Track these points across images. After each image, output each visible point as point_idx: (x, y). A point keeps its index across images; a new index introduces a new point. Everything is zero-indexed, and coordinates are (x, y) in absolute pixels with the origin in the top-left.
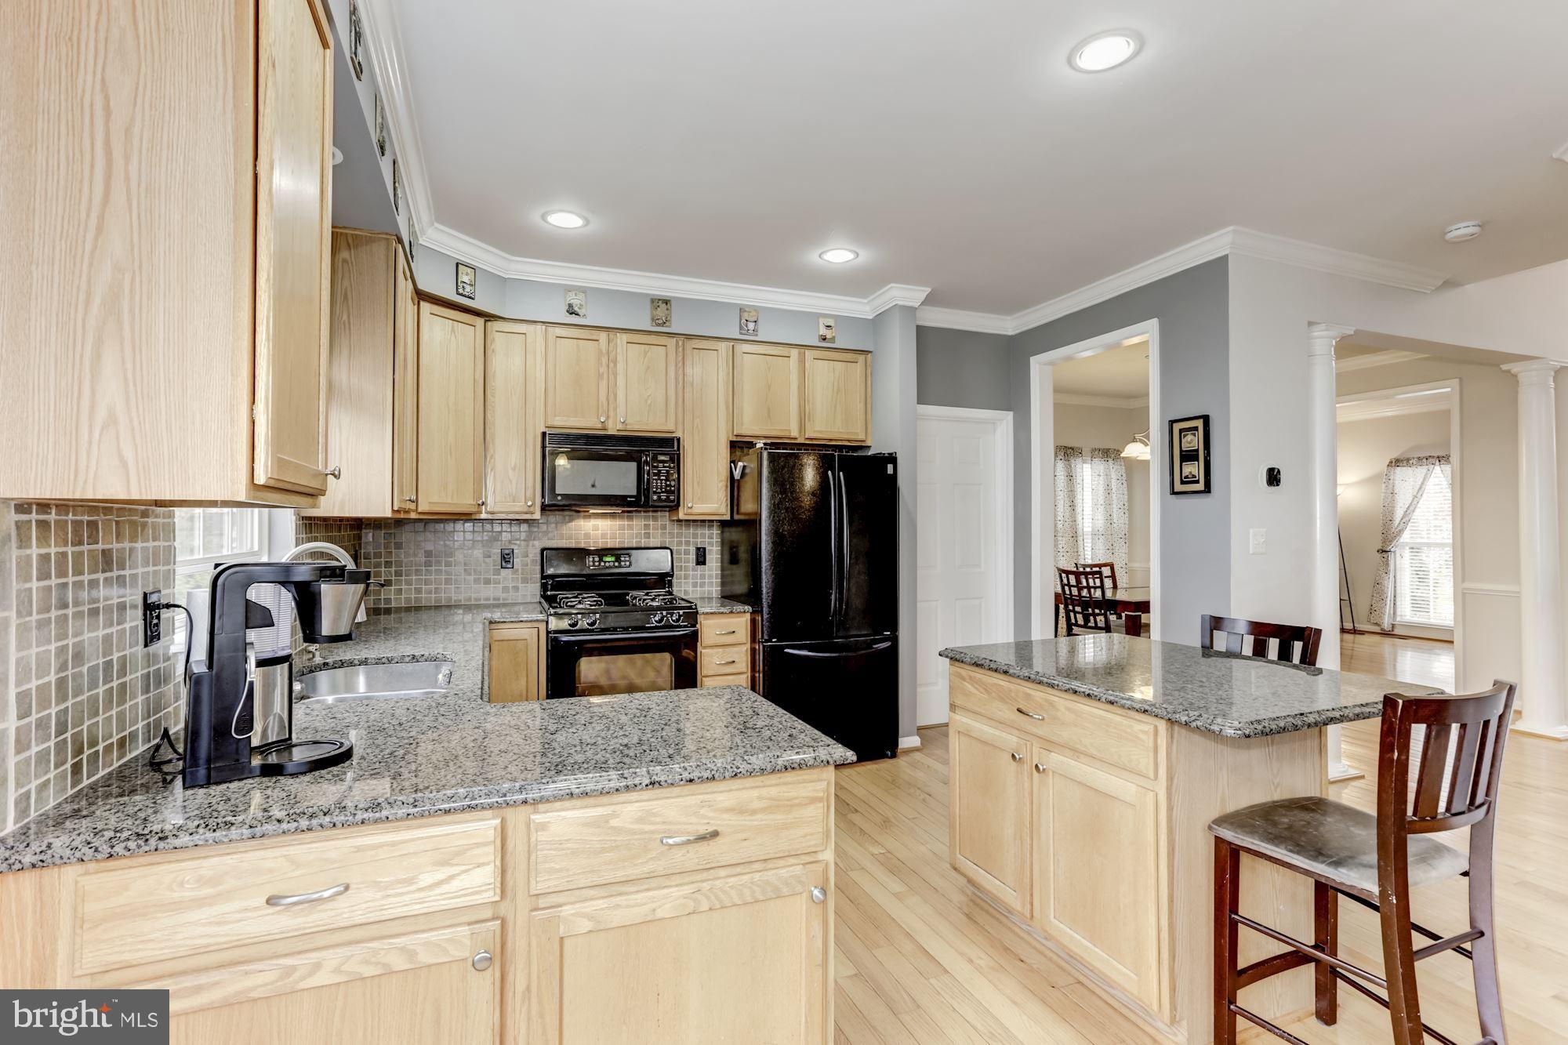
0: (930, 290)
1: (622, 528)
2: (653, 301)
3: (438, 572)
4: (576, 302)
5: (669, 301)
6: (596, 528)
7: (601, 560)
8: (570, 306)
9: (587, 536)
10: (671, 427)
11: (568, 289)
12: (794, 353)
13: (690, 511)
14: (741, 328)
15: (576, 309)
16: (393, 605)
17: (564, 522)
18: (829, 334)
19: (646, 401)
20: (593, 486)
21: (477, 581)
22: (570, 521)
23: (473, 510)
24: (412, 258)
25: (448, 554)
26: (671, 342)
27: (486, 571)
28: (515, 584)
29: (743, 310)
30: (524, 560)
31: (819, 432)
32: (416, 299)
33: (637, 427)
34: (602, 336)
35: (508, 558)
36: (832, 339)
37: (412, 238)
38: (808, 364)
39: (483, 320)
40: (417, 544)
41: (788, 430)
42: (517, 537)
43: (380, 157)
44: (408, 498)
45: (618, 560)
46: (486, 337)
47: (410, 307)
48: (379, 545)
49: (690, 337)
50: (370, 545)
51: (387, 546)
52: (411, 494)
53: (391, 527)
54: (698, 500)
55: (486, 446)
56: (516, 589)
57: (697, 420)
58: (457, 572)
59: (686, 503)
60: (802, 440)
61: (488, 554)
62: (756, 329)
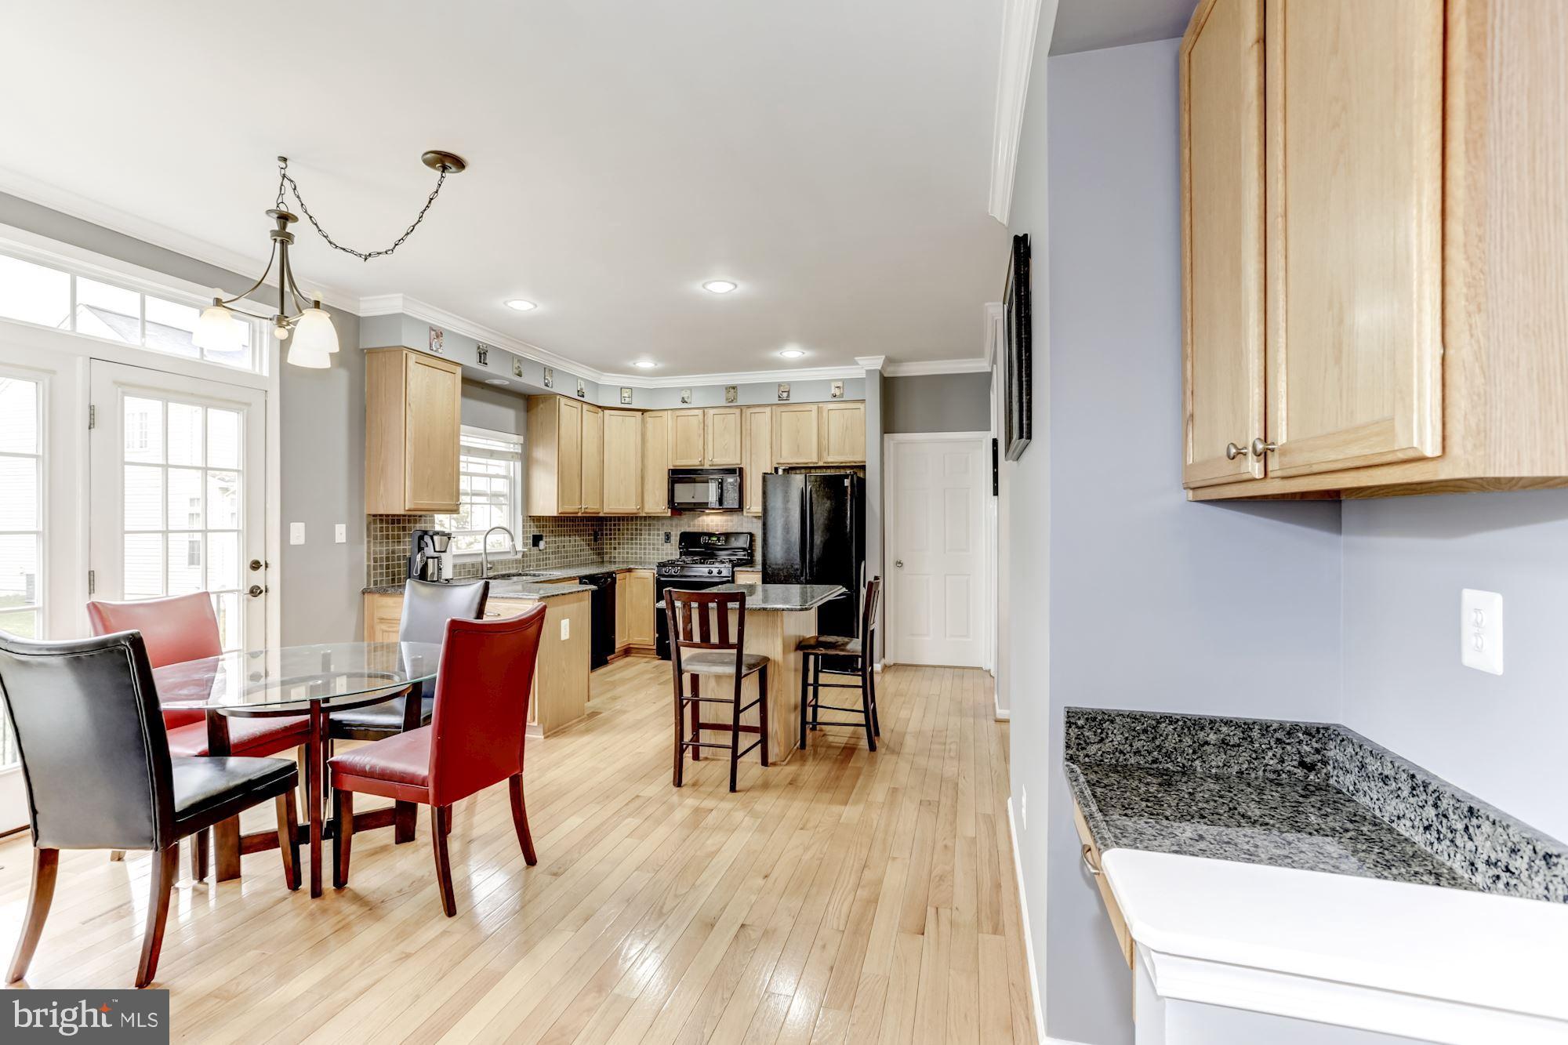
0: (884, 357)
1: (727, 521)
2: (726, 389)
3: (636, 544)
4: (686, 396)
5: (735, 387)
6: (713, 521)
7: (710, 539)
8: (683, 398)
9: (708, 525)
10: (739, 462)
11: (682, 389)
12: (814, 408)
13: (749, 511)
14: (779, 397)
15: (686, 400)
16: (618, 560)
17: (694, 517)
18: (837, 392)
19: (724, 447)
20: (694, 497)
21: (654, 549)
22: (699, 517)
23: (635, 511)
24: (583, 396)
25: (641, 535)
26: (738, 411)
27: (658, 544)
28: (672, 552)
29: (780, 385)
30: (675, 539)
31: (833, 458)
32: (600, 410)
33: (719, 463)
34: (699, 412)
35: (668, 537)
36: (842, 395)
37: (583, 386)
38: (825, 414)
39: (641, 413)
40: (628, 529)
41: (810, 458)
42: (672, 526)
43: (517, 379)
44: (583, 507)
45: (719, 540)
46: (643, 421)
47: (589, 417)
48: (610, 530)
49: (749, 407)
50: (606, 530)
51: (615, 530)
52: (590, 505)
53: (615, 521)
54: (754, 504)
55: (643, 478)
56: (672, 554)
57: (753, 456)
58: (645, 544)
59: (747, 506)
60: (821, 464)
61: (658, 535)
62: (788, 396)
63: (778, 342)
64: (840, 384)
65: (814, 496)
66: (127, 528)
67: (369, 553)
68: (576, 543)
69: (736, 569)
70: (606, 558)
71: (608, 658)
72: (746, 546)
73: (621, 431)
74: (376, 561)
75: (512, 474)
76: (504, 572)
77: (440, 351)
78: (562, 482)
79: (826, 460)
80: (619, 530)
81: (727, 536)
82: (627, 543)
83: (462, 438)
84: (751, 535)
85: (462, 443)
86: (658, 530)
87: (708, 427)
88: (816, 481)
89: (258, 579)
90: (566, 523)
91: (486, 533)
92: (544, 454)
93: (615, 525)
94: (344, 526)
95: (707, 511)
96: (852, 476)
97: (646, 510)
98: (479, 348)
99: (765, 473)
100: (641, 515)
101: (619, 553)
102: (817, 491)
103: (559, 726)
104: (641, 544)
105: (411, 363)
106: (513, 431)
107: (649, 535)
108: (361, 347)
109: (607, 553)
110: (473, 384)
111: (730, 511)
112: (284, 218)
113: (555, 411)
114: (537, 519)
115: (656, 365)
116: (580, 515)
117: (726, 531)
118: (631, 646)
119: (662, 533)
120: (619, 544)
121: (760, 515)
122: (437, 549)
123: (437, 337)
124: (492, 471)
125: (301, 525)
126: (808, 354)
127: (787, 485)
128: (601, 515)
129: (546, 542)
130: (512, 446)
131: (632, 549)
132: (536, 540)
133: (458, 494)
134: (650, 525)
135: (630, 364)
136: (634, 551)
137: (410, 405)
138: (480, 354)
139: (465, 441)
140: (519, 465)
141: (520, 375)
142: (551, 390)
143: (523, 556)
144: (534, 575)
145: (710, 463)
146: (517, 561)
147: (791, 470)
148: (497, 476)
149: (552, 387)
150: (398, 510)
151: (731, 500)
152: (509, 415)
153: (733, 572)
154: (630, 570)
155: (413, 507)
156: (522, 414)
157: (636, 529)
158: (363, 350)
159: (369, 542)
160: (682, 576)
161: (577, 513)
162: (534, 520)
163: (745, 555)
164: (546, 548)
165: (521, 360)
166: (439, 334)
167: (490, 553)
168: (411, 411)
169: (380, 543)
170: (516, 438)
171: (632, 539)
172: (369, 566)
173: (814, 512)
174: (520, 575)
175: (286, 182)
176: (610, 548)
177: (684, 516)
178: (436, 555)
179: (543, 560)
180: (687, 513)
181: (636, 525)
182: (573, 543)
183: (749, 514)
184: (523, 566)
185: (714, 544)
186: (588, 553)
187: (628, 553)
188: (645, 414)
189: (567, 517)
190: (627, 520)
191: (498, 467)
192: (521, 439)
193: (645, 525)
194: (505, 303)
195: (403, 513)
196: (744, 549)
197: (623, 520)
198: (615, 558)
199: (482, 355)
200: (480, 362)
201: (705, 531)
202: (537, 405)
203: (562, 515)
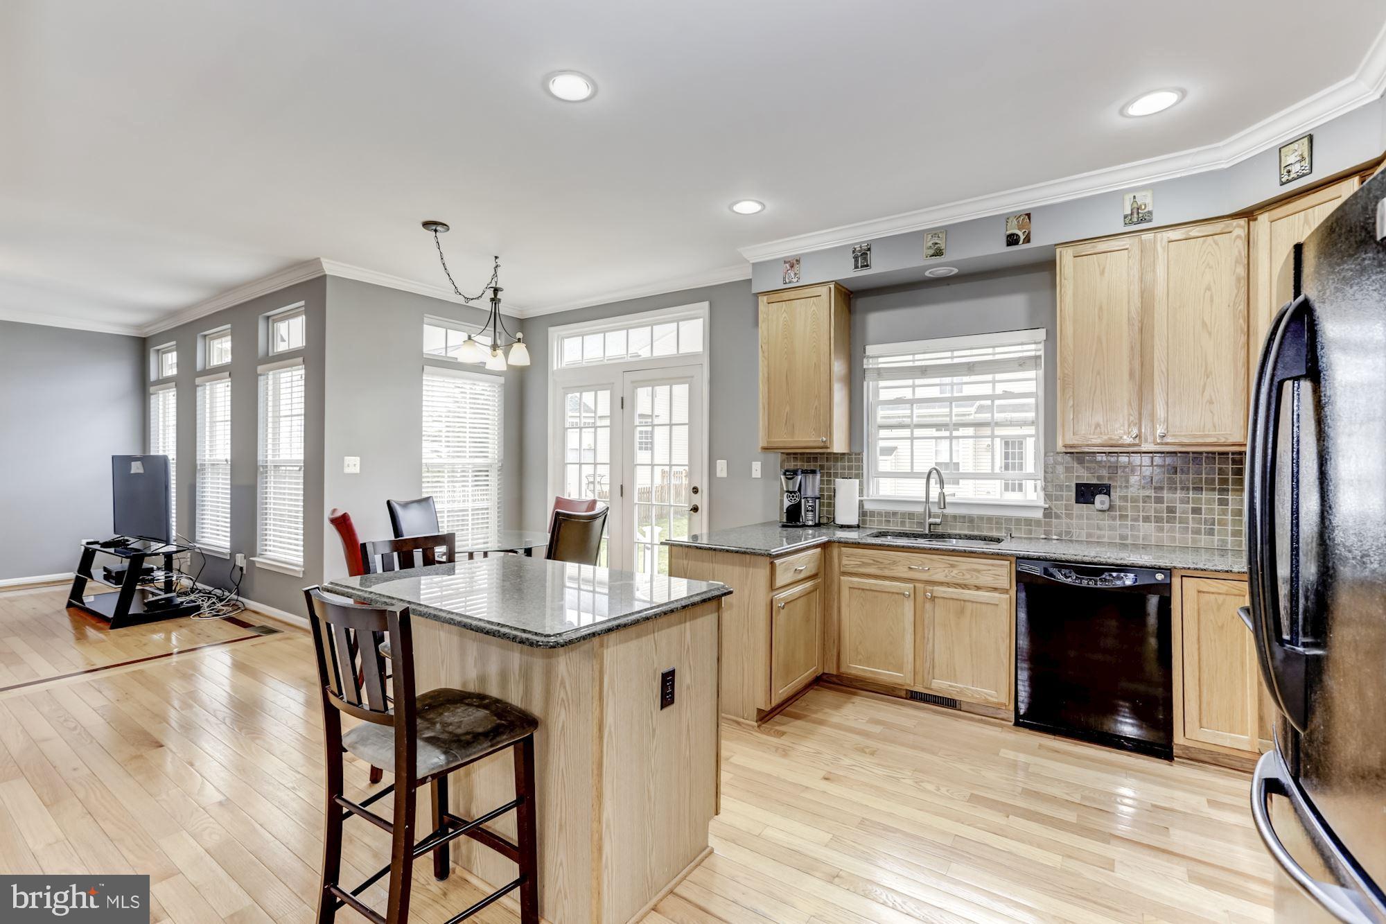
24: (1148, 219)
37: (1143, 201)
43: (946, 259)
66: (636, 463)
77: (795, 280)
89: (696, 500)
91: (926, 476)
94: (759, 463)
98: (854, 252)
106: (1032, 326)
116: (1147, 448)
123: (792, 267)
125: (724, 462)
129: (1125, 498)
130: (1035, 346)
132: (1088, 492)
137: (762, 347)
138: (858, 258)
140: (1039, 375)
141: (938, 253)
143: (1047, 515)
146: (1028, 522)
152: (1015, 303)
156: (1044, 294)
162: (1075, 459)
164: (1122, 508)
165: (935, 232)
166: (794, 263)
168: (764, 352)
170: (1035, 334)
179: (1112, 528)
184: (1049, 531)
192: (1042, 333)
199: (863, 257)
200: (856, 267)
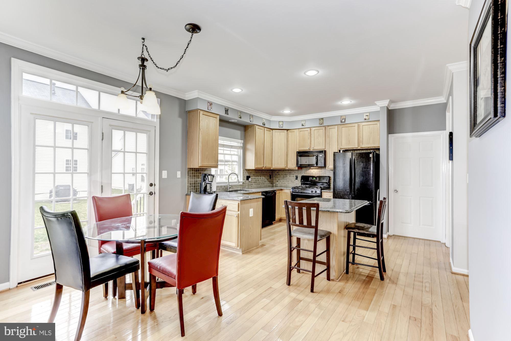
0: (389, 100)
1: (319, 172)
2: (319, 119)
3: (285, 180)
4: (303, 123)
5: (323, 118)
6: (314, 172)
7: (313, 179)
8: (302, 124)
9: (312, 173)
10: (324, 148)
11: (302, 121)
12: (356, 125)
13: (328, 167)
14: (341, 121)
15: (303, 124)
16: (278, 185)
17: (307, 170)
18: (367, 118)
19: (318, 143)
20: (306, 162)
21: (291, 182)
22: (309, 170)
23: (284, 168)
24: (265, 125)
25: (287, 176)
26: (324, 128)
27: (293, 180)
28: (298, 183)
29: (341, 117)
30: (299, 178)
31: (365, 145)
32: (271, 130)
33: (316, 149)
34: (309, 129)
35: (297, 178)
36: (369, 119)
37: (265, 121)
38: (361, 127)
39: (286, 130)
40: (282, 174)
41: (355, 145)
42: (298, 173)
43: (240, 119)
44: (265, 166)
45: (316, 179)
46: (287, 133)
47: (267, 133)
48: (276, 174)
49: (328, 126)
50: (274, 174)
51: (277, 174)
52: (267, 165)
53: (277, 171)
54: (330, 165)
55: (287, 155)
56: (298, 184)
57: (330, 146)
58: (288, 180)
59: (327, 166)
60: (359, 148)
61: (293, 177)
62: (345, 121)
63: (340, 98)
64: (368, 114)
65: (356, 161)
66: (113, 172)
67: (188, 182)
68: (263, 179)
69: (322, 191)
70: (274, 185)
71: (273, 222)
72: (327, 181)
73: (279, 137)
74: (190, 184)
75: (239, 154)
76: (236, 189)
77: (211, 110)
78: (256, 157)
79: (361, 147)
80: (279, 174)
81: (320, 177)
82: (282, 180)
83: (219, 141)
84: (329, 177)
85: (219, 143)
86: (293, 175)
87: (312, 135)
88: (357, 155)
89: (152, 189)
90: (258, 172)
91: (228, 175)
92: (251, 147)
93: (277, 173)
94: (180, 172)
95: (312, 168)
96: (373, 153)
97: (288, 167)
98: (225, 108)
99: (334, 152)
100: (286, 169)
101: (279, 183)
102: (357, 160)
103: (248, 250)
104: (287, 180)
105: (201, 115)
106: (240, 139)
107: (290, 176)
108: (186, 110)
109: (274, 183)
110: (223, 122)
111: (321, 167)
112: (143, 60)
113: (254, 131)
114: (248, 170)
115: (291, 111)
116: (263, 169)
117: (320, 176)
118: (282, 218)
119: (295, 176)
120: (279, 180)
121: (333, 169)
122: (209, 181)
123: (210, 105)
124: (232, 153)
125: (166, 171)
126: (353, 102)
127: (345, 157)
128: (272, 169)
129: (252, 178)
130: (239, 144)
131: (283, 181)
132: (248, 178)
133: (217, 161)
134: (290, 173)
135: (281, 112)
136: (284, 182)
137: (200, 129)
138: (226, 110)
139: (220, 142)
140: (242, 151)
141: (240, 118)
142: (252, 123)
143: (243, 184)
144: (246, 191)
145: (313, 149)
146: (241, 185)
147: (346, 151)
148: (234, 155)
149: (253, 122)
150: (196, 166)
151: (321, 163)
152: (238, 133)
153: (321, 192)
154: (282, 190)
155: (201, 165)
156: (243, 132)
157: (285, 174)
158: (187, 111)
159: (188, 178)
160: (301, 193)
161: (262, 168)
162: (247, 170)
163: (327, 185)
164: (251, 181)
165: (241, 112)
166: (211, 104)
167: (231, 182)
168: (201, 132)
169: (192, 178)
170: (240, 141)
171: (284, 178)
172: (188, 186)
173: (356, 168)
174: (241, 190)
175: (144, 47)
176: (276, 181)
177: (303, 170)
178: (210, 183)
179: (250, 185)
180: (304, 168)
181: (285, 173)
182: (262, 179)
183: (328, 169)
184: (243, 187)
185: (314, 180)
186: (267, 183)
187: (282, 183)
188: (288, 131)
189: (259, 170)
190: (282, 171)
191: (235, 151)
192: (242, 141)
193: (288, 173)
194: (231, 90)
195: (198, 167)
196: (326, 183)
197: (281, 171)
198: (277, 185)
199: (227, 111)
200: (226, 113)
201: (311, 175)
202: (248, 129)
203: (256, 169)
